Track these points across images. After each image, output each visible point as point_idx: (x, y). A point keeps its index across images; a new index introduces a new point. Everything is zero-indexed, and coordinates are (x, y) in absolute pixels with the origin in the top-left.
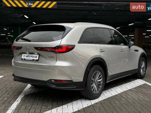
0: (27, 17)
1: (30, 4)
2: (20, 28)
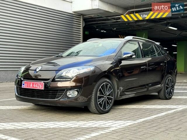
1: (145, 16)
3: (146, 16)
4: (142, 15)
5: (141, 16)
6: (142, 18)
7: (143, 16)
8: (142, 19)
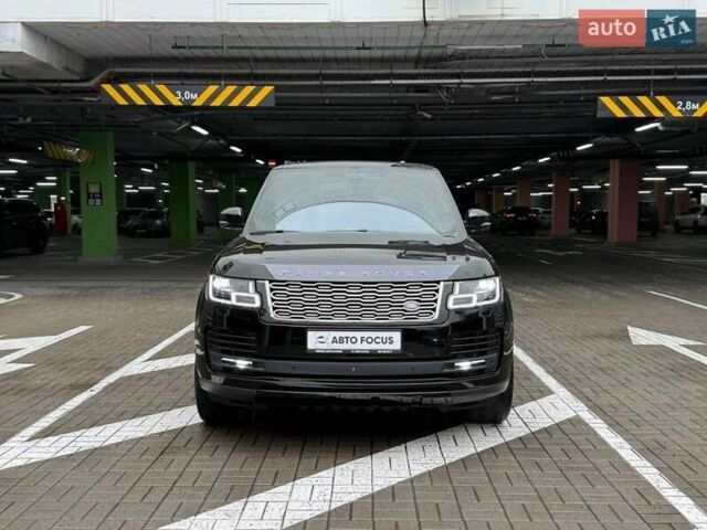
0: (205, 132)
1: (189, 95)
2: (192, 166)
3: (195, 96)
4: (179, 93)
5: (176, 95)
6: (180, 100)
7: (183, 95)
8: (180, 104)
